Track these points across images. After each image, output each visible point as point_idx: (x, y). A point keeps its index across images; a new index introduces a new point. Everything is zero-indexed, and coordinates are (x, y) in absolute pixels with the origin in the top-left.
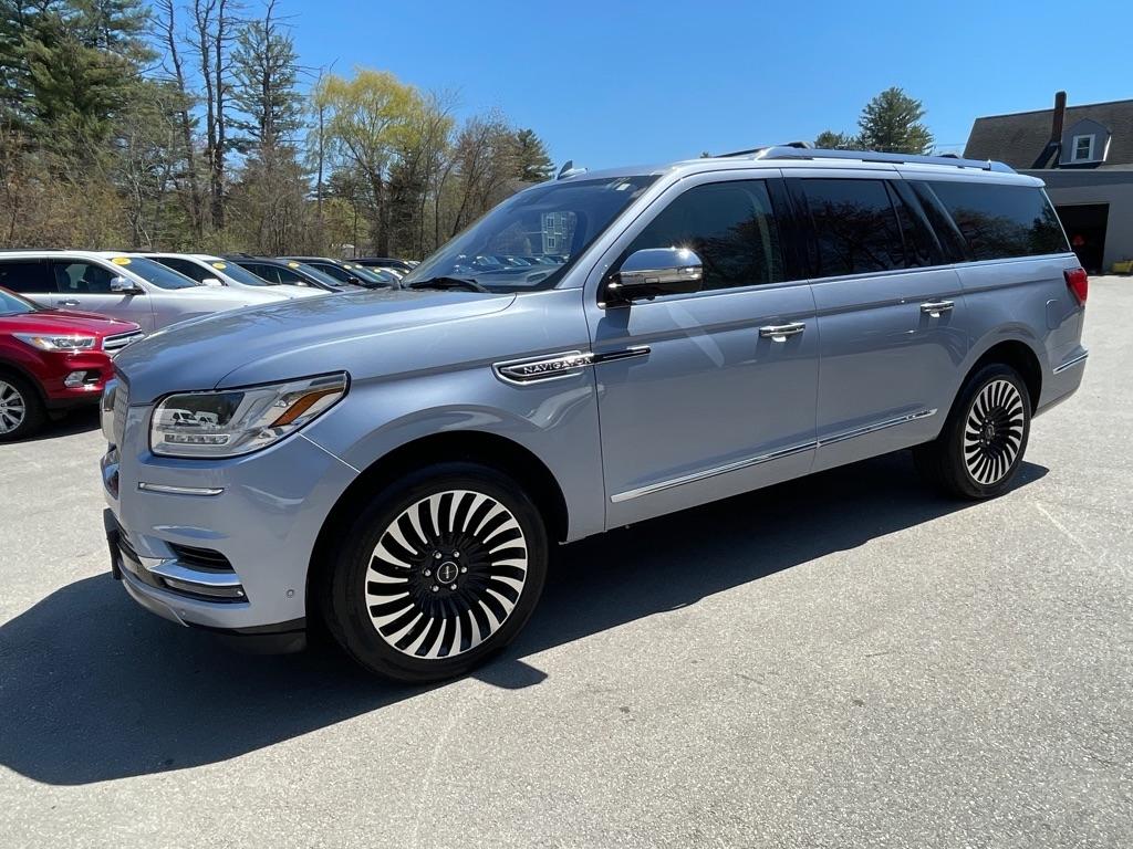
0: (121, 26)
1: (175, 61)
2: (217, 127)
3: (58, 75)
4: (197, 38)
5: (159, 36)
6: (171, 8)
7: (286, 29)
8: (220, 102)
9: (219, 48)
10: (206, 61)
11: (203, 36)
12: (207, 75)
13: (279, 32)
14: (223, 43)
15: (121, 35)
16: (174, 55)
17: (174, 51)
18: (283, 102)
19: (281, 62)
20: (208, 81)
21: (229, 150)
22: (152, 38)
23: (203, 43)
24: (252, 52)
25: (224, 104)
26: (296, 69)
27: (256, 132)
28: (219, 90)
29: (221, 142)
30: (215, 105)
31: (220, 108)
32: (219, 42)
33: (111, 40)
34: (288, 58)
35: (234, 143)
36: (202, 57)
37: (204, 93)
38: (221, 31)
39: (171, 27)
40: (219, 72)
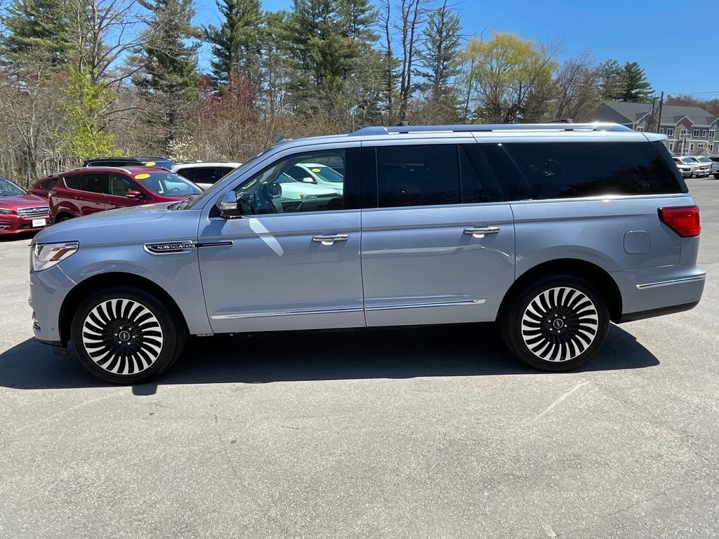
0: (362, 22)
1: (388, 40)
2: (407, 78)
3: (324, 55)
4: (401, 24)
5: (381, 26)
6: (389, 8)
7: (456, 11)
8: (410, 62)
9: (413, 29)
10: (405, 38)
11: (405, 22)
12: (404, 47)
13: (452, 14)
14: (416, 25)
15: (361, 27)
16: (388, 37)
17: (387, 33)
18: (449, 59)
19: (451, 33)
20: (405, 50)
21: (415, 91)
22: (377, 28)
23: (405, 27)
24: (435, 28)
25: (412, 63)
26: (459, 36)
27: (432, 78)
28: (410, 54)
29: (408, 87)
30: (407, 64)
31: (409, 66)
32: (413, 25)
33: (356, 31)
34: (455, 30)
35: (418, 86)
36: (403, 36)
37: (401, 58)
38: (415, 18)
39: (388, 20)
40: (412, 42)
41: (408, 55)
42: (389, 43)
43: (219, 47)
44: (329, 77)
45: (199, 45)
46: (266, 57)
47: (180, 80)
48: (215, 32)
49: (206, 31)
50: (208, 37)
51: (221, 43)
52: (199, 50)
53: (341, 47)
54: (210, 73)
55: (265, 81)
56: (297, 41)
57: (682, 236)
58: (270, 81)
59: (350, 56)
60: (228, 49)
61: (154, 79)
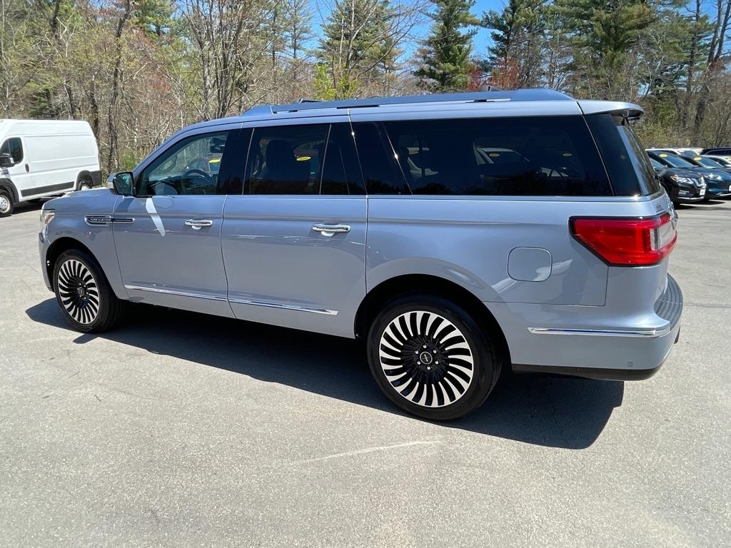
41: (723, 17)
42: (698, 5)
43: (497, 32)
44: (610, 52)
45: (474, 33)
46: (549, 37)
47: (453, 68)
48: (495, 17)
49: (487, 18)
50: (489, 23)
51: (501, 28)
52: (474, 38)
53: (631, 17)
54: (486, 59)
55: (546, 62)
56: (581, 16)
57: (609, 264)
58: (551, 62)
59: (641, 26)
60: (507, 33)
61: (430, 69)
